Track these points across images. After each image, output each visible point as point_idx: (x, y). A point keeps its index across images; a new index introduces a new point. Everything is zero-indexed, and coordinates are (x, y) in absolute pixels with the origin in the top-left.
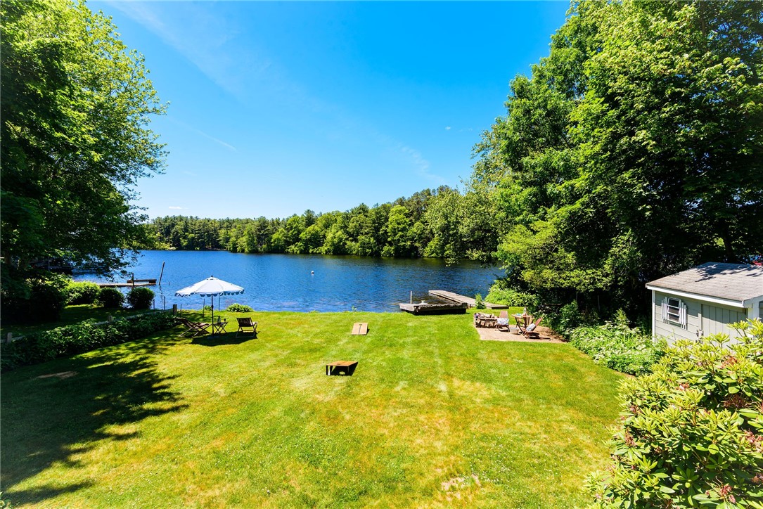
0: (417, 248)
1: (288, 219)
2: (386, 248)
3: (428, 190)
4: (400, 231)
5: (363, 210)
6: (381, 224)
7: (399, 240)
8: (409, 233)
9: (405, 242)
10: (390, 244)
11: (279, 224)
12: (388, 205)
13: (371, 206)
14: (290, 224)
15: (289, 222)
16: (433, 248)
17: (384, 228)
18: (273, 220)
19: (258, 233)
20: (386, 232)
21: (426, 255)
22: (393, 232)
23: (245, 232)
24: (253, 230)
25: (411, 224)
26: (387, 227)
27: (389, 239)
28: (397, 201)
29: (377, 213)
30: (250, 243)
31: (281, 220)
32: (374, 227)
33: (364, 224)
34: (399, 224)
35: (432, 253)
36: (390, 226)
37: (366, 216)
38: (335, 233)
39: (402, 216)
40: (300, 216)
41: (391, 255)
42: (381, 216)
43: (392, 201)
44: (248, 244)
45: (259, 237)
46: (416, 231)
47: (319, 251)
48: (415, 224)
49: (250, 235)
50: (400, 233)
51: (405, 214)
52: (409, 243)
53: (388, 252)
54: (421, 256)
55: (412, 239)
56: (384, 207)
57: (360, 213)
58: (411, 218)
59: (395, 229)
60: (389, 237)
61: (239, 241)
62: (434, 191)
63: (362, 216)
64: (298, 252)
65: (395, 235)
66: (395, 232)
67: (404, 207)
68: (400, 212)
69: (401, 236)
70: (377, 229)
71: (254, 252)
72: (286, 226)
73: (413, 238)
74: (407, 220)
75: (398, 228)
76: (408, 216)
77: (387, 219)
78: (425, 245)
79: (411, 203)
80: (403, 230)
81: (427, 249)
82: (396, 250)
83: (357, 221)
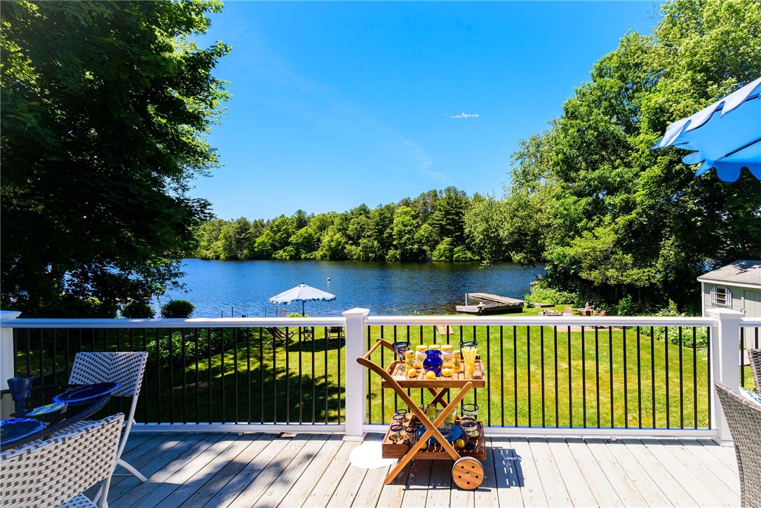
0: (424, 251)
1: (274, 221)
2: (391, 252)
3: (435, 191)
4: (407, 233)
5: (364, 211)
6: (385, 227)
7: (405, 243)
8: (416, 236)
9: (412, 245)
10: (396, 247)
11: (263, 226)
12: (392, 206)
13: (373, 207)
14: (277, 226)
15: (276, 223)
16: (442, 251)
17: (388, 230)
18: (255, 221)
19: (237, 236)
20: (391, 235)
21: (434, 259)
22: (398, 234)
23: (221, 236)
24: (231, 233)
25: (418, 226)
26: (392, 229)
27: (395, 243)
28: (402, 201)
29: (381, 214)
30: (228, 248)
31: (265, 222)
32: (378, 229)
33: (366, 227)
34: (405, 226)
35: (441, 257)
36: (396, 229)
37: (368, 217)
38: (332, 236)
39: (408, 218)
40: (290, 217)
41: (397, 260)
42: (386, 217)
43: (397, 202)
44: (225, 249)
45: (238, 241)
46: (423, 233)
47: (313, 256)
48: (423, 226)
49: (226, 238)
50: (407, 236)
51: (412, 216)
52: (416, 246)
53: (394, 256)
54: (429, 260)
55: (420, 242)
56: (388, 207)
57: (361, 214)
58: (418, 220)
59: (401, 232)
60: (394, 240)
61: (212, 246)
62: (441, 192)
63: (363, 218)
64: (288, 258)
65: (400, 239)
66: (400, 234)
67: (409, 209)
68: (405, 213)
69: (409, 239)
70: (381, 232)
71: (232, 258)
72: (272, 228)
73: (421, 240)
74: (414, 222)
75: (405, 230)
76: (415, 217)
77: (391, 221)
78: (433, 248)
79: (417, 204)
80: (409, 232)
81: (436, 253)
82: (402, 254)
83: (358, 223)
